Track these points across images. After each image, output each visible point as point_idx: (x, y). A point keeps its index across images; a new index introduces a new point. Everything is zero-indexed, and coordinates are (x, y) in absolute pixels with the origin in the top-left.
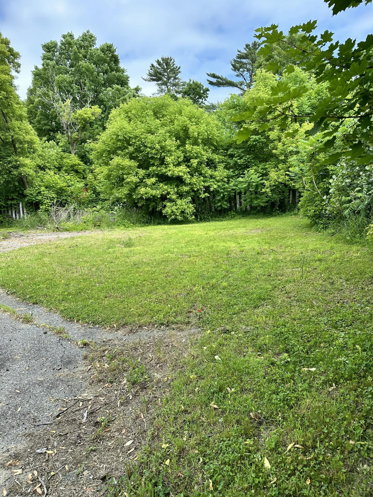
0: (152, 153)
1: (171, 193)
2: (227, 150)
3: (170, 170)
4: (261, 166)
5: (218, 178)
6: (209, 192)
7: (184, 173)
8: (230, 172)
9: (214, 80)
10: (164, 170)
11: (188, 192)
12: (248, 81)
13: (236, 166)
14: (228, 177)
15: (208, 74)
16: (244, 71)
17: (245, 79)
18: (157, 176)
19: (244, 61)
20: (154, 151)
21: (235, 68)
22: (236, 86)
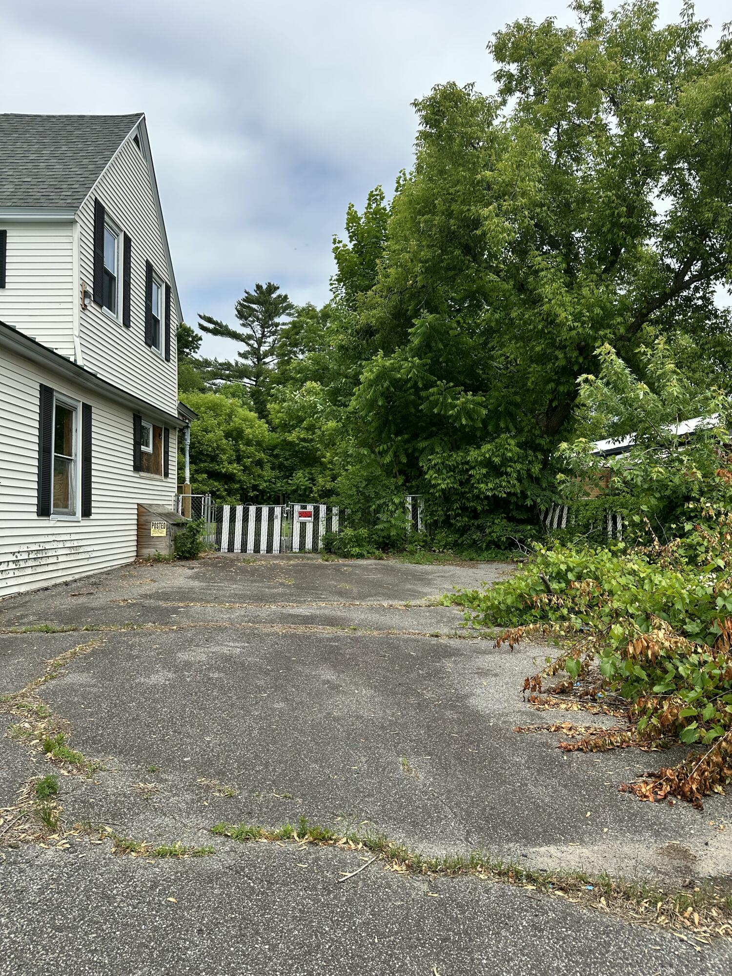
0: (207, 451)
1: (221, 490)
2: (273, 450)
3: (223, 468)
4: (307, 471)
5: (266, 478)
6: (258, 490)
7: (238, 470)
8: (277, 473)
9: (211, 326)
10: (217, 467)
11: (237, 490)
12: (259, 335)
13: (281, 467)
14: (277, 478)
15: (200, 316)
16: (253, 321)
17: (254, 332)
18: (207, 472)
19: (254, 306)
20: (210, 449)
21: (241, 315)
22: (243, 340)
